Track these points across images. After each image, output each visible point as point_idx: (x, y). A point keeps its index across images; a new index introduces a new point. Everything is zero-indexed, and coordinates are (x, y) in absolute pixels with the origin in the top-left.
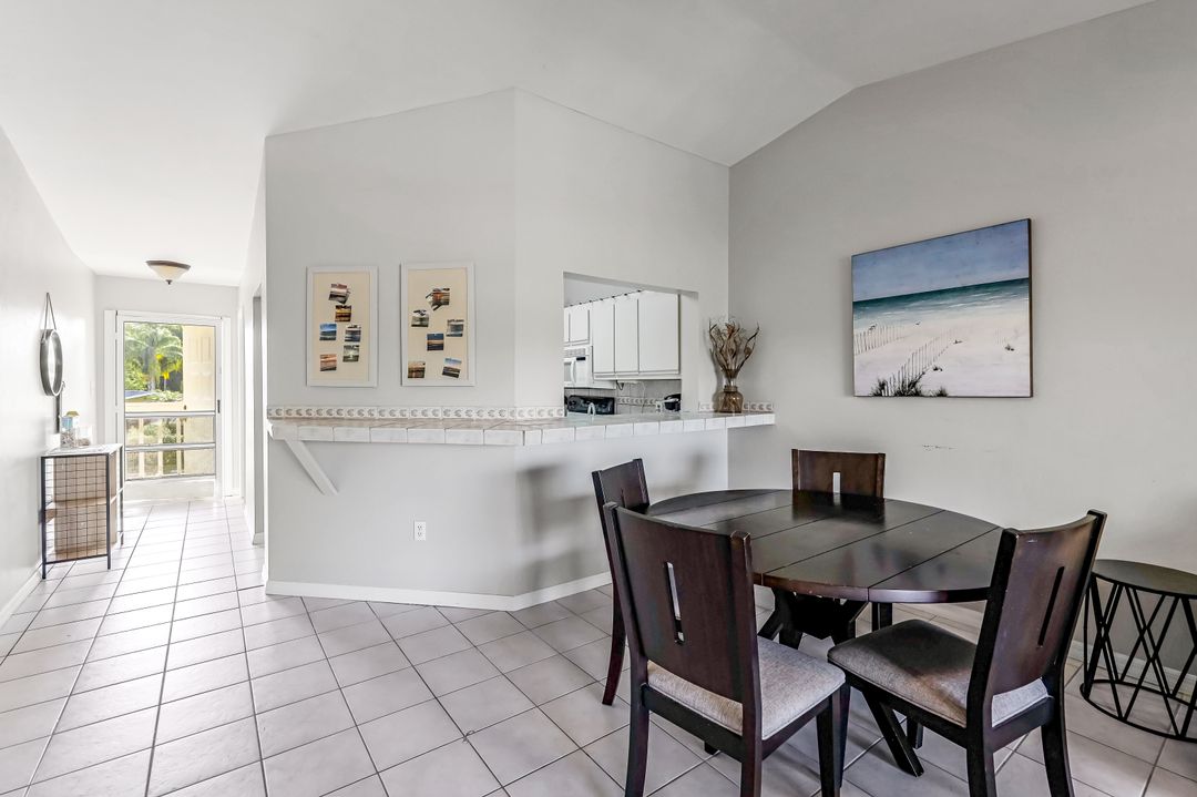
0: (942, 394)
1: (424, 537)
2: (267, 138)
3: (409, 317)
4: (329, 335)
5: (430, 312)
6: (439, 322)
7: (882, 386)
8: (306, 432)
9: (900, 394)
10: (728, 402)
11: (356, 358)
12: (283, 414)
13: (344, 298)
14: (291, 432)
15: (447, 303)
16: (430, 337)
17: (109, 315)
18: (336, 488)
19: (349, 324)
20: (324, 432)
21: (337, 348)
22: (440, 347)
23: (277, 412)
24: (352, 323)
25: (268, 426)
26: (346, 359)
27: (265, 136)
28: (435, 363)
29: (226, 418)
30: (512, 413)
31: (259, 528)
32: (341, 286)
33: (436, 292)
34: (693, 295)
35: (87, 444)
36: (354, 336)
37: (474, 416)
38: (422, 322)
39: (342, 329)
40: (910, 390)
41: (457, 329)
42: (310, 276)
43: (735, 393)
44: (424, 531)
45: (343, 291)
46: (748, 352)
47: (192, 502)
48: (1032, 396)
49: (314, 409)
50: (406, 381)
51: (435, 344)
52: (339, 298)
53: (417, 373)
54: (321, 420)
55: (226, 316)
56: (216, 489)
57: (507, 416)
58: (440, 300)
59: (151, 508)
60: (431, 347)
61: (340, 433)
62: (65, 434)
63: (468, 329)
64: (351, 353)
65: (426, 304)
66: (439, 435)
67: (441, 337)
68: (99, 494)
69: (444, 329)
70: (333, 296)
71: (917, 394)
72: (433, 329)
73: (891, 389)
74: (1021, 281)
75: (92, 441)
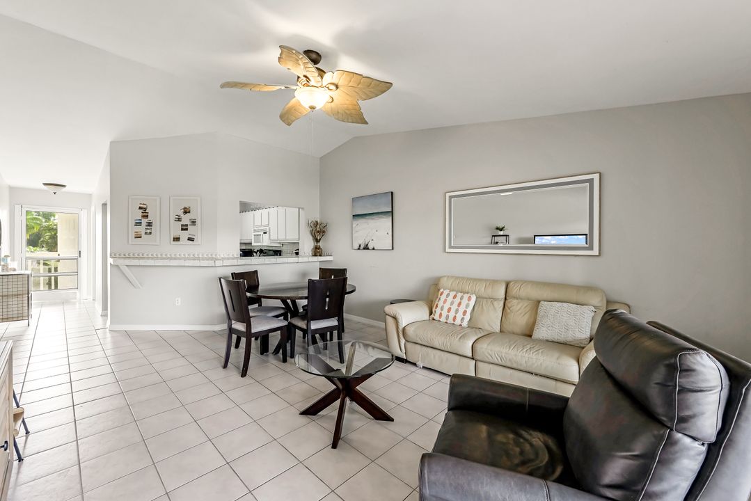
0: (374, 249)
1: (180, 304)
2: (111, 143)
3: (173, 217)
4: (138, 224)
5: (182, 215)
6: (186, 219)
7: (360, 246)
8: (128, 262)
9: (364, 249)
10: (317, 252)
11: (150, 233)
12: (117, 256)
13: (145, 209)
14: (121, 262)
15: (189, 212)
16: (182, 225)
17: (18, 208)
18: (141, 285)
19: (147, 220)
20: (136, 262)
21: (142, 229)
22: (187, 229)
23: (115, 254)
24: (149, 219)
25: (110, 261)
26: (146, 233)
27: (110, 140)
28: (184, 236)
29: (84, 260)
30: (216, 255)
31: (105, 308)
32: (144, 204)
33: (185, 208)
34: (303, 209)
35: (15, 270)
36: (150, 224)
37: (200, 256)
38: (179, 219)
39: (144, 221)
40: (366, 248)
41: (194, 223)
42: (130, 200)
43: (319, 248)
44: (179, 301)
45: (145, 206)
46: (324, 232)
47: (64, 302)
48: (393, 249)
49: (132, 254)
50: (172, 242)
51: (184, 228)
52: (143, 209)
53: (176, 239)
54: (134, 258)
55: (85, 209)
56: (78, 296)
57: (214, 256)
58: (186, 211)
59: (42, 305)
60: (182, 229)
61: (142, 262)
62: (4, 265)
63: (198, 222)
64: (148, 231)
65: (181, 213)
66: (182, 263)
67: (187, 225)
68: (24, 292)
69: (188, 223)
70: (140, 208)
71: (368, 249)
72: (184, 222)
73: (362, 247)
74: (388, 212)
75: (17, 269)
